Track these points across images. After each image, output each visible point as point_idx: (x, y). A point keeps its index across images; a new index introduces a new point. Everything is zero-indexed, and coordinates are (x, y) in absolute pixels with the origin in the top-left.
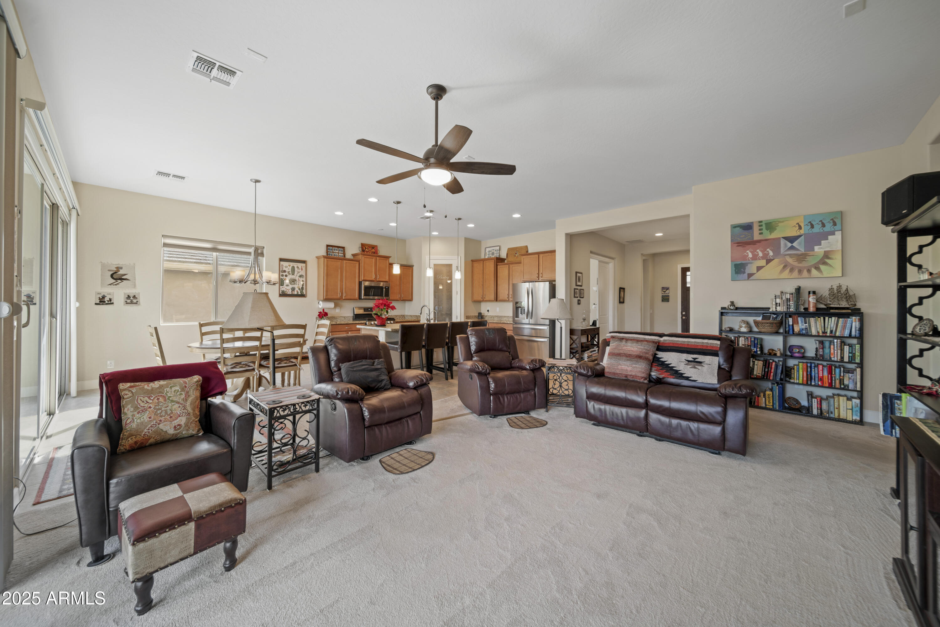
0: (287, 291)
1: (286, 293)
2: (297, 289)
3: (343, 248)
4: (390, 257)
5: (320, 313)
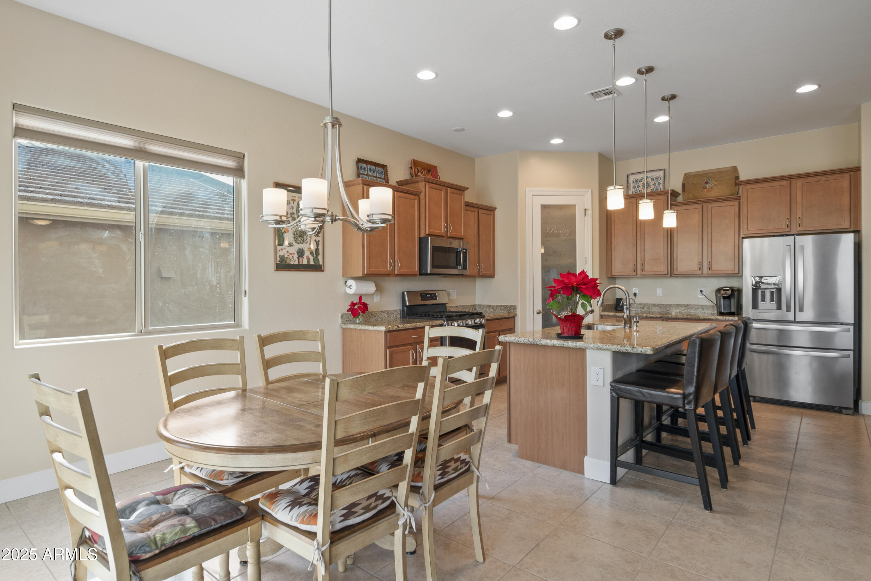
0: (290, 257)
1: (288, 261)
2: (307, 254)
3: (384, 167)
4: (467, 188)
5: (353, 304)
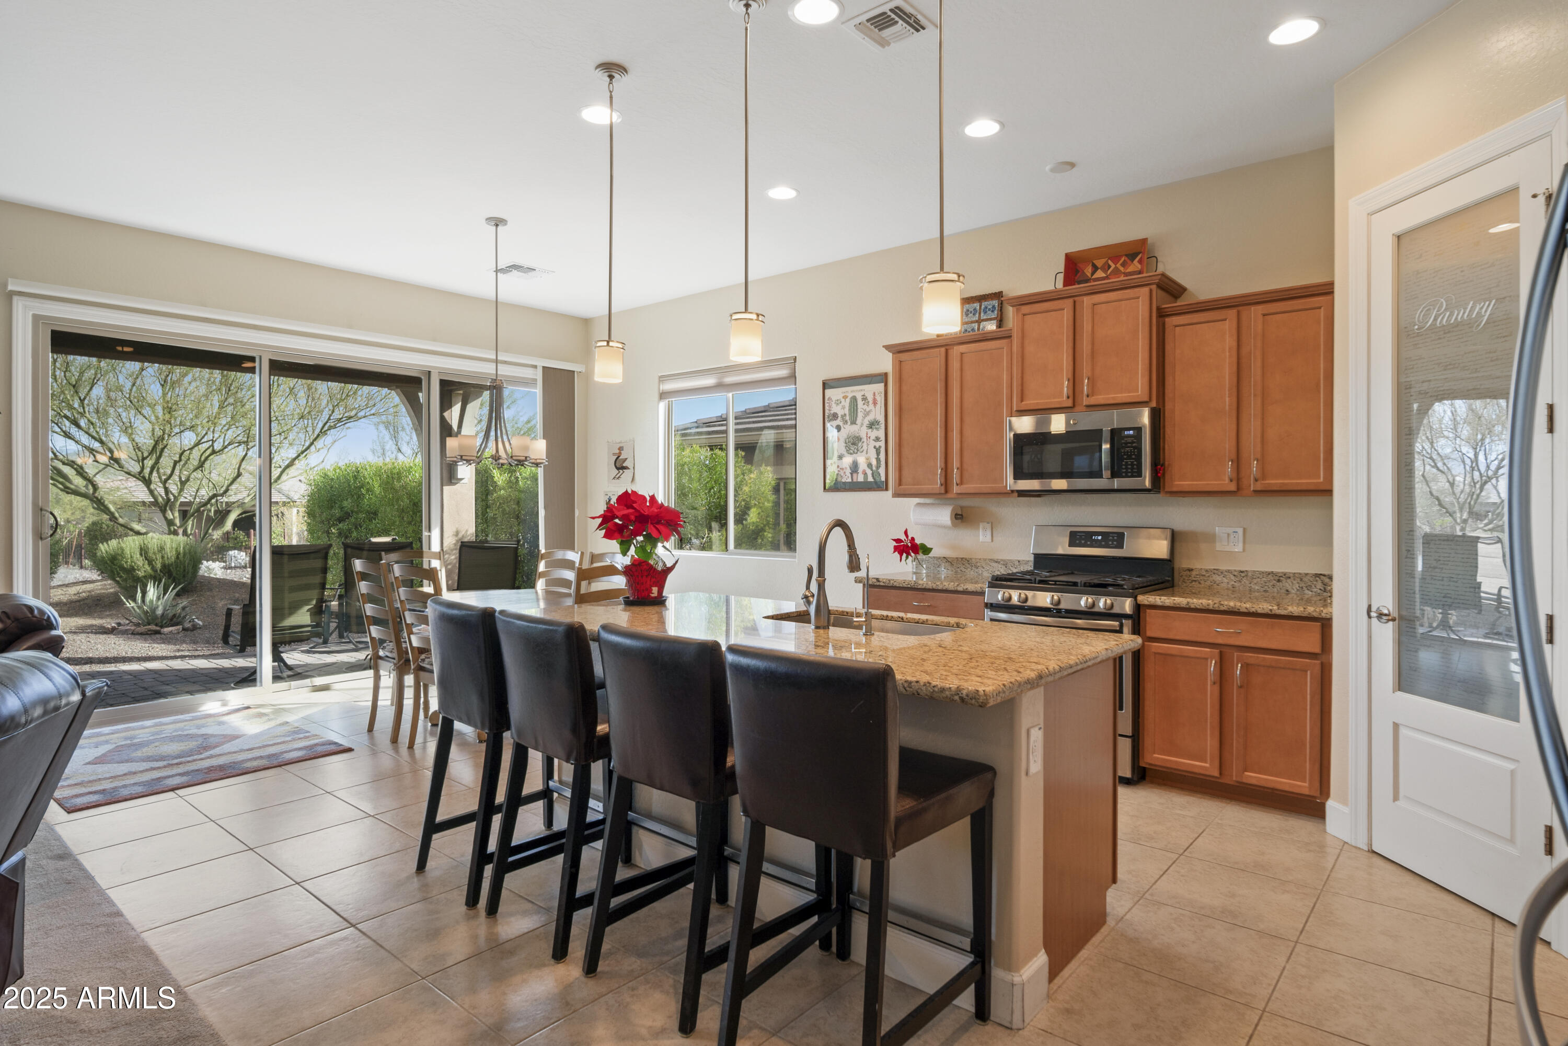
0: (842, 473)
1: (840, 480)
2: (863, 467)
3: (998, 296)
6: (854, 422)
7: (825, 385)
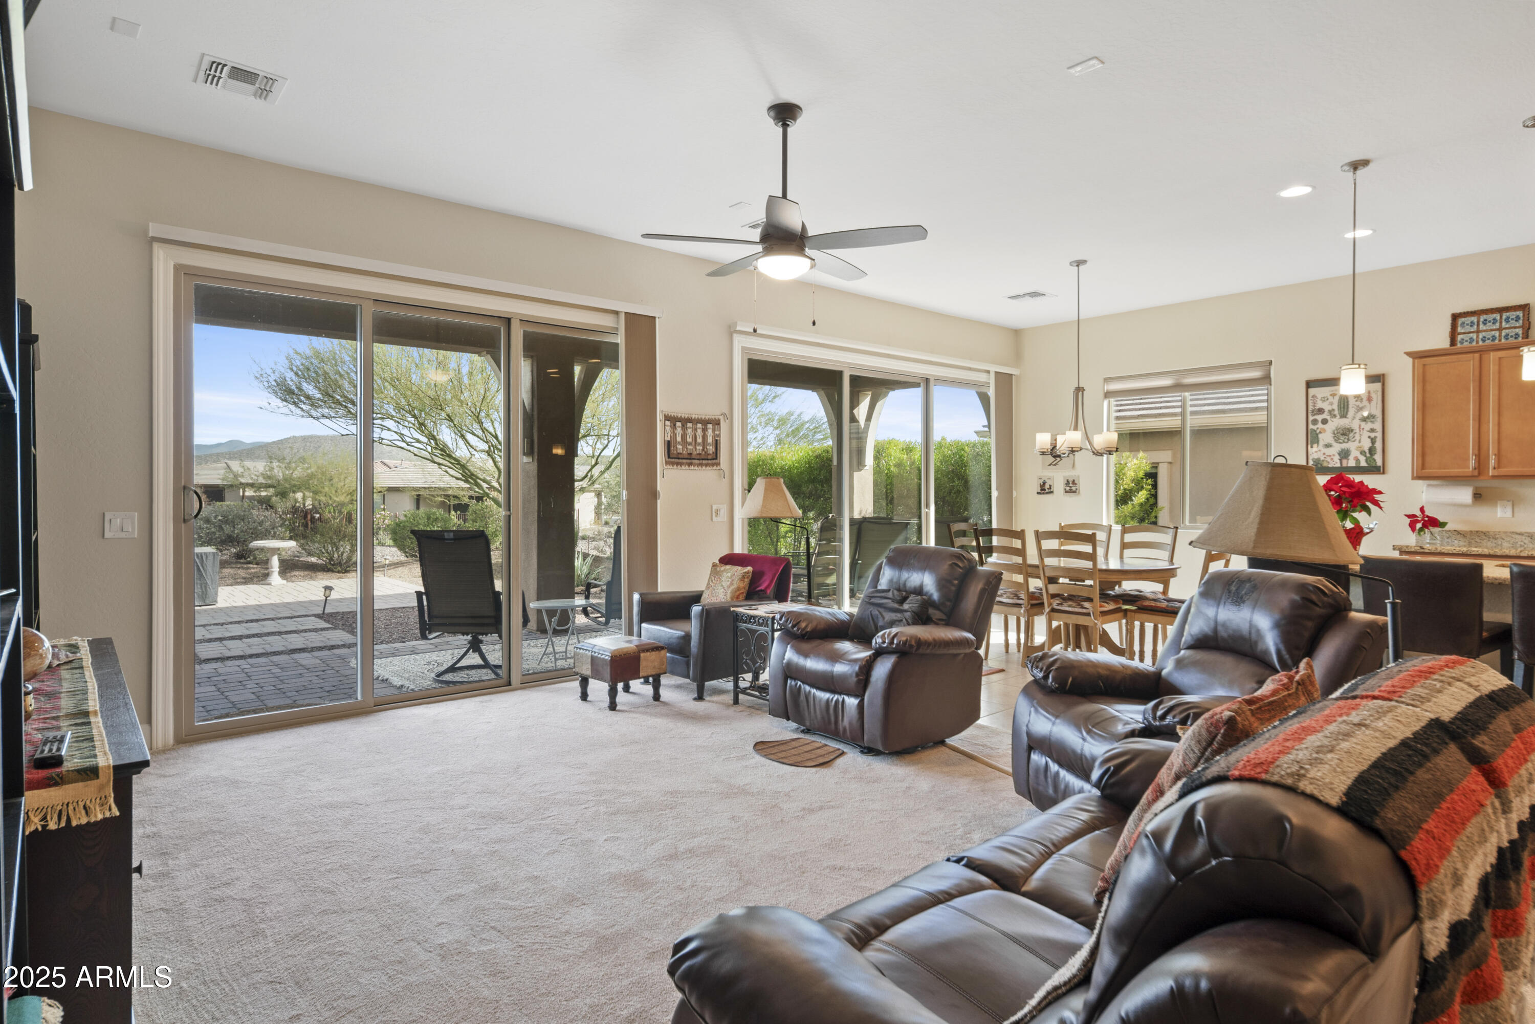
0: (1328, 459)
1: (1325, 464)
2: (1355, 454)
3: (1523, 307)
6: (1343, 416)
7: (1309, 384)
